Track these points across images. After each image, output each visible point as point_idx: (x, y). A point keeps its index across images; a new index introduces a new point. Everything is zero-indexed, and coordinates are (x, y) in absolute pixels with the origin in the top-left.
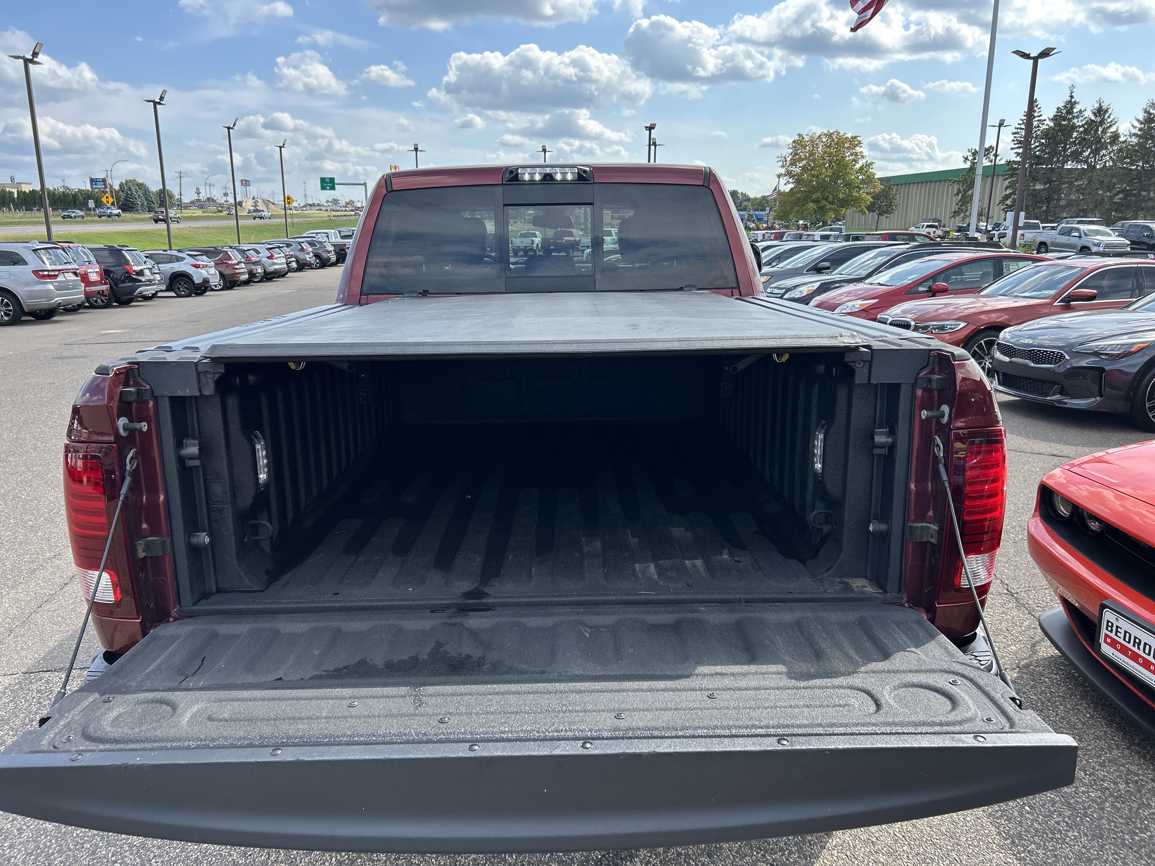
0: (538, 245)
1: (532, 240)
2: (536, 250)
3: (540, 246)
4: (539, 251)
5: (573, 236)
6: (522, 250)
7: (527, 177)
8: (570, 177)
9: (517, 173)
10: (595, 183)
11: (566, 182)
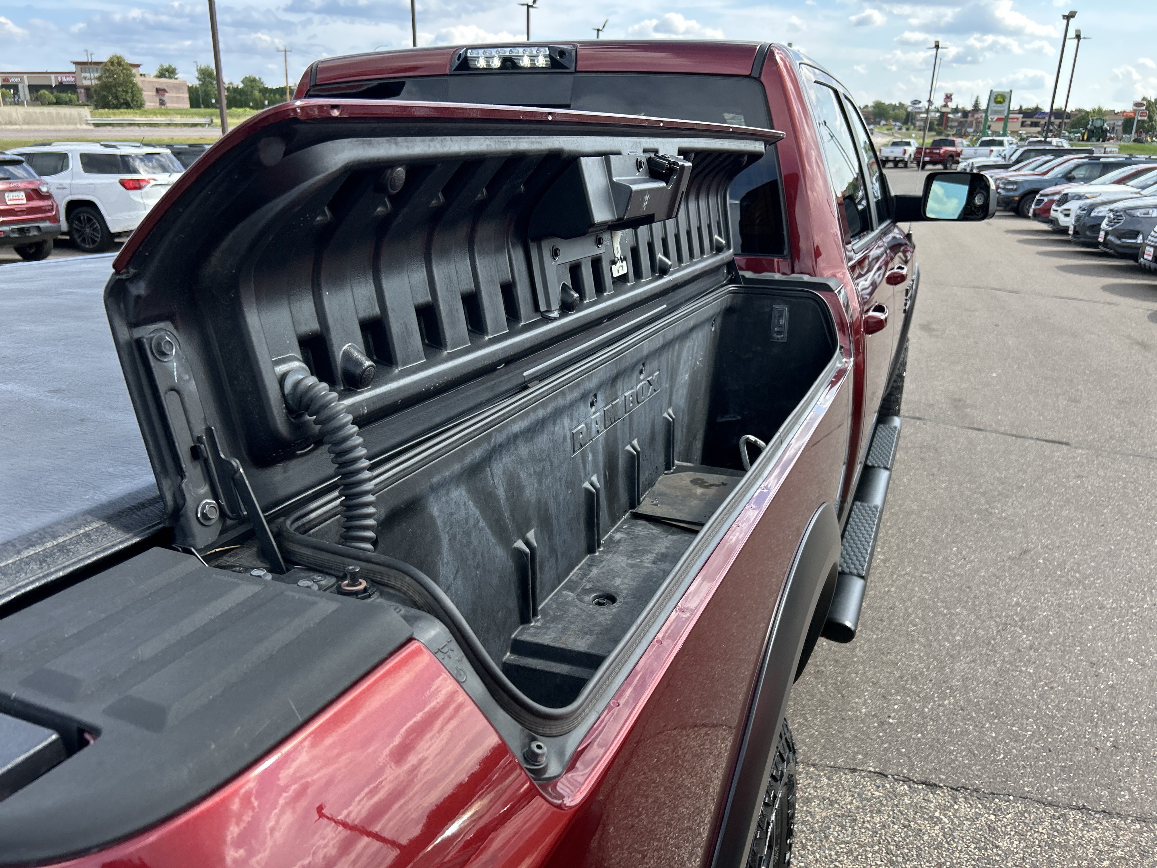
0: (911, 155)
1: (905, 150)
2: (907, 162)
3: (913, 156)
4: (912, 162)
5: (953, 146)
6: (891, 161)
7: (481, 63)
8: (542, 62)
9: (466, 58)
10: (576, 72)
11: (534, 70)
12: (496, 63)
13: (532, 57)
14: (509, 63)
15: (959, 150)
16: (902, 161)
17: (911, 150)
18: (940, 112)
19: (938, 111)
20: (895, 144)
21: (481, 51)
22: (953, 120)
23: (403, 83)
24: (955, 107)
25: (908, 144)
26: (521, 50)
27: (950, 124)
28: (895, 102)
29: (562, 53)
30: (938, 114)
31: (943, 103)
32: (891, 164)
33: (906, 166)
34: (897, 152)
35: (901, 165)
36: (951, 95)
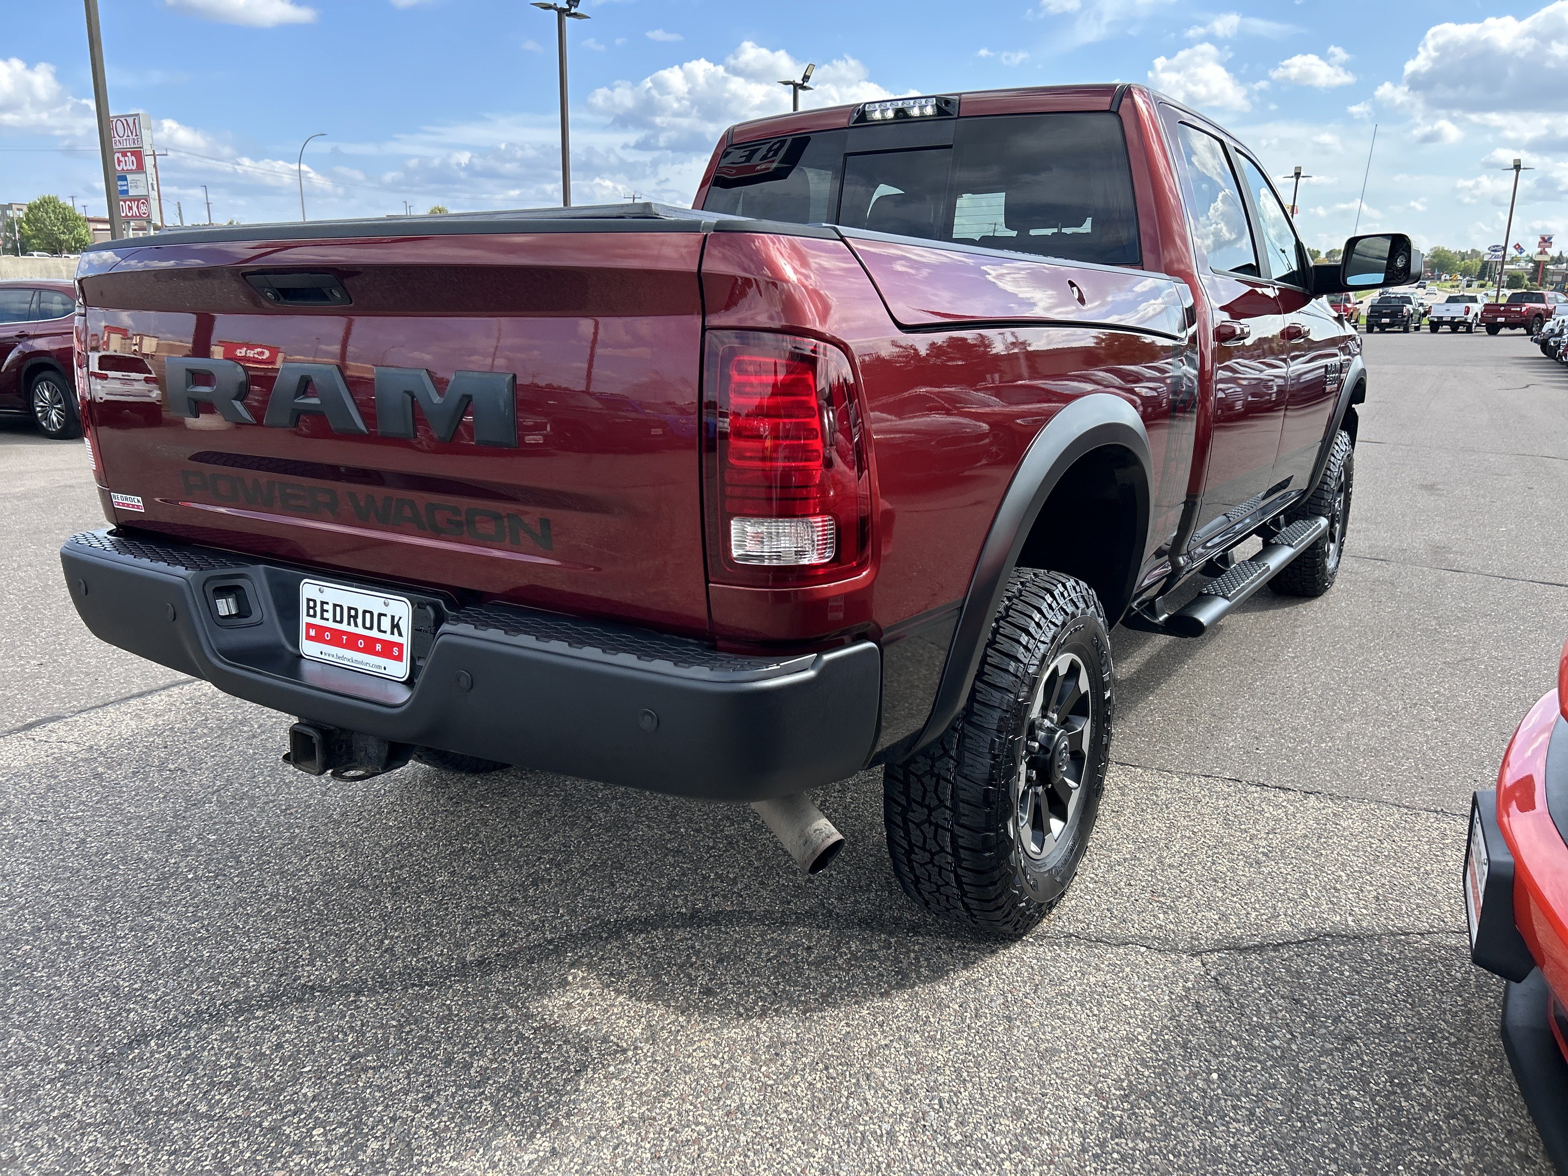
0: (1476, 315)
1: (1468, 308)
2: (1471, 324)
3: (1479, 317)
4: (1478, 325)
5: (1543, 302)
6: (1446, 323)
7: (877, 115)
8: (929, 111)
9: (864, 111)
10: (959, 117)
11: (923, 118)
12: (890, 114)
13: (921, 108)
14: (901, 114)
15: (1551, 307)
16: (1463, 323)
17: (1477, 308)
18: (1535, 262)
19: (1531, 260)
20: (1452, 300)
21: (877, 105)
22: (1554, 273)
23: (808, 139)
24: (1556, 255)
25: (1474, 300)
26: (912, 102)
27: (1549, 279)
28: (1466, 249)
29: (947, 102)
30: (1531, 265)
31: (1539, 249)
32: (1446, 328)
33: (1469, 330)
34: (1457, 311)
35: (1461, 329)
36: (1550, 238)
